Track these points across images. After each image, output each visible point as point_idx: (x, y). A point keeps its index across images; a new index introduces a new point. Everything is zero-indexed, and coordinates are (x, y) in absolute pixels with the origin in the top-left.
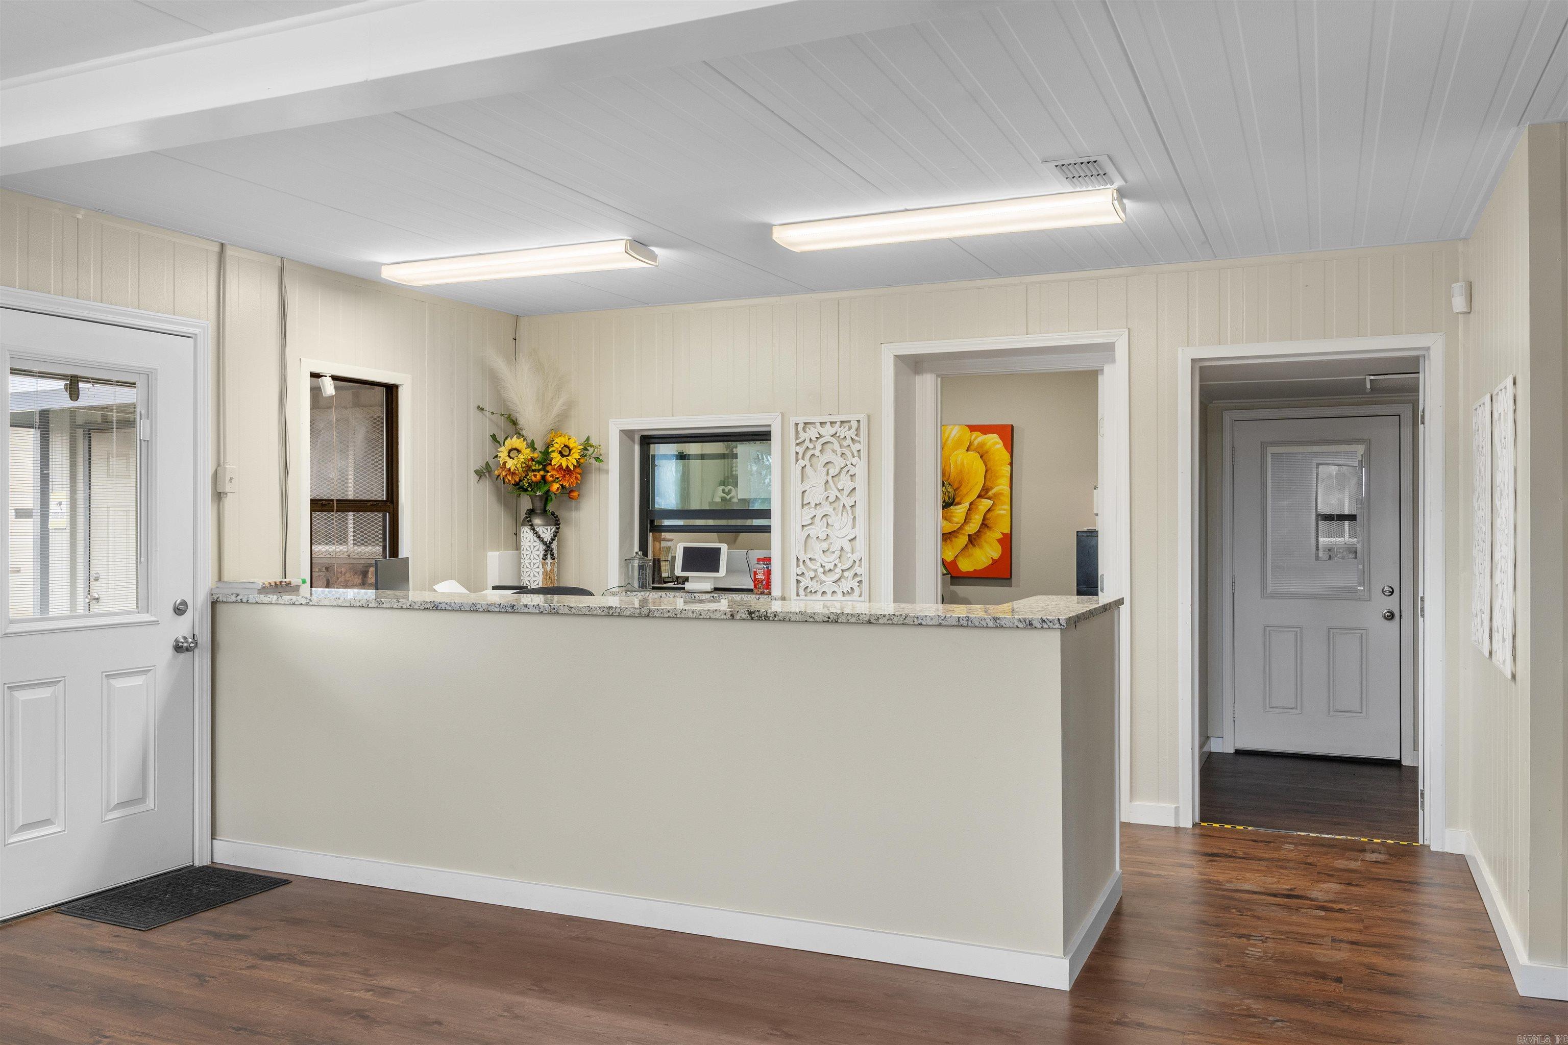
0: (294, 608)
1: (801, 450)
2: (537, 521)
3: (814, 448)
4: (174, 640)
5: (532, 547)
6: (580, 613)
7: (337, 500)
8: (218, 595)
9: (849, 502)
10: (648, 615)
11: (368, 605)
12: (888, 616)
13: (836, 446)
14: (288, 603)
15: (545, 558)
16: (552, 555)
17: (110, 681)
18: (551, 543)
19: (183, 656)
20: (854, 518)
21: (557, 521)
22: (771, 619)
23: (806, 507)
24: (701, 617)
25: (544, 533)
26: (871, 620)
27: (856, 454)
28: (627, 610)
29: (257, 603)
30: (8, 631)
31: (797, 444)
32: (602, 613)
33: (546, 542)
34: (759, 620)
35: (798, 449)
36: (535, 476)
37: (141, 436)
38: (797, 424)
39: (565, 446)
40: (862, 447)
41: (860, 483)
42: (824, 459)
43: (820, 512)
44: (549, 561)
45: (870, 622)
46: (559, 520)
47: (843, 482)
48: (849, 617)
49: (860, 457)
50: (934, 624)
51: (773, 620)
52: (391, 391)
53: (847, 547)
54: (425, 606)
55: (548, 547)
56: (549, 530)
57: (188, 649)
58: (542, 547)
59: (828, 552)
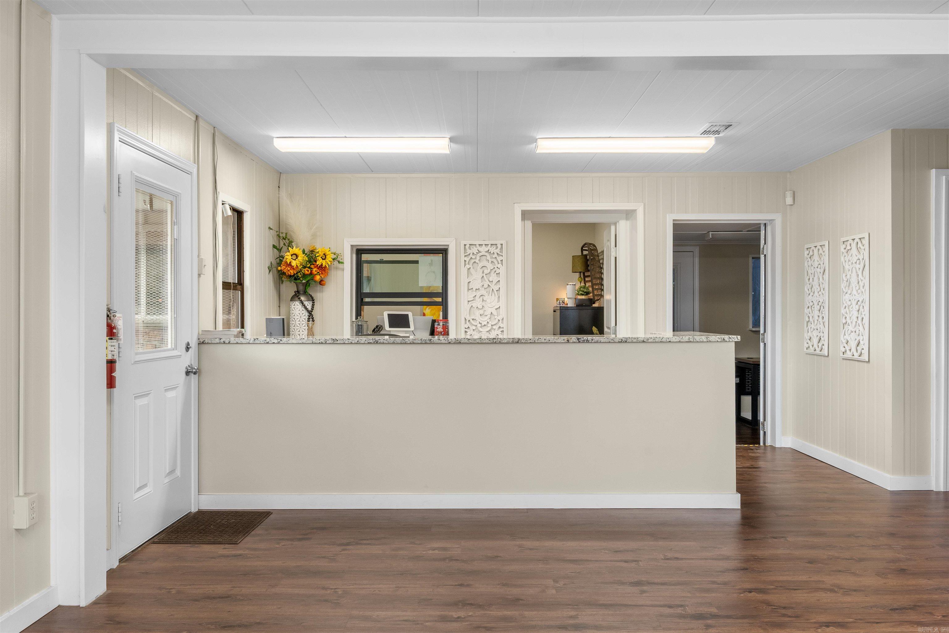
0: (267, 345)
1: (467, 259)
2: (302, 298)
3: (476, 258)
4: (185, 368)
5: (302, 313)
6: (475, 342)
8: (204, 339)
9: (496, 288)
10: (518, 342)
11: (326, 342)
12: (653, 338)
13: (489, 257)
14: (263, 343)
15: (309, 321)
16: (312, 318)
17: (166, 393)
18: (311, 311)
19: (188, 377)
20: (499, 297)
21: (311, 298)
22: (590, 341)
23: (470, 291)
24: (550, 342)
25: (307, 305)
26: (644, 340)
27: (500, 262)
28: (505, 339)
29: (237, 343)
31: (465, 256)
32: (489, 342)
33: (309, 310)
34: (583, 342)
35: (466, 259)
36: (307, 271)
37: (175, 236)
38: (465, 245)
39: (324, 253)
40: (504, 258)
41: (502, 278)
42: (481, 265)
43: (478, 294)
45: (644, 342)
46: (313, 298)
47: (493, 277)
48: (633, 339)
49: (502, 264)
50: (677, 341)
51: (591, 342)
52: (240, 215)
53: (495, 313)
54: (369, 342)
55: (310, 314)
56: (310, 303)
58: (307, 314)
59: (483, 315)
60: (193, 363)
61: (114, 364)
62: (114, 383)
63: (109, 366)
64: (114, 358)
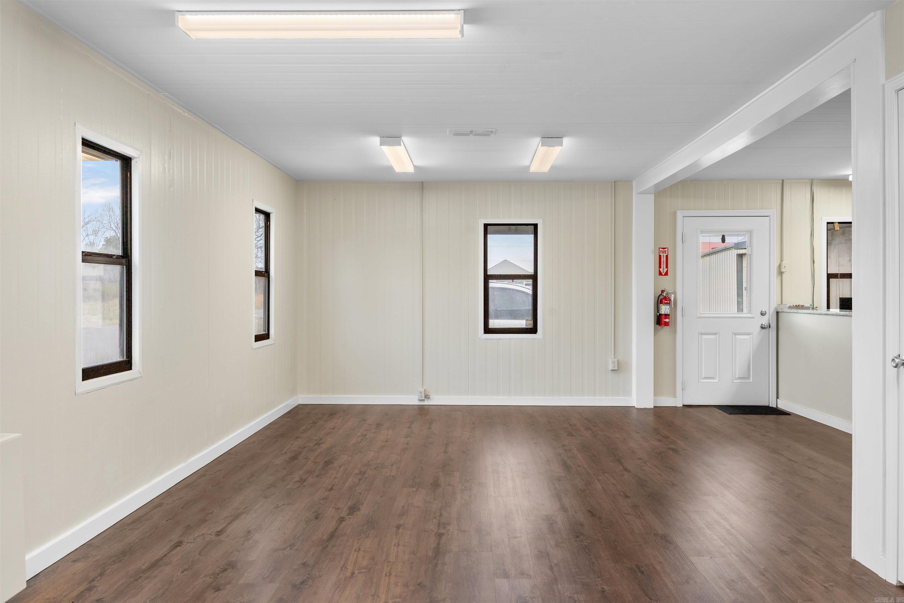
4: (761, 324)
7: (840, 274)
8: (778, 310)
17: (736, 336)
19: (764, 330)
30: (699, 316)
57: (765, 328)
60: (770, 323)
61: (667, 316)
62: (667, 324)
63: (663, 316)
64: (666, 313)
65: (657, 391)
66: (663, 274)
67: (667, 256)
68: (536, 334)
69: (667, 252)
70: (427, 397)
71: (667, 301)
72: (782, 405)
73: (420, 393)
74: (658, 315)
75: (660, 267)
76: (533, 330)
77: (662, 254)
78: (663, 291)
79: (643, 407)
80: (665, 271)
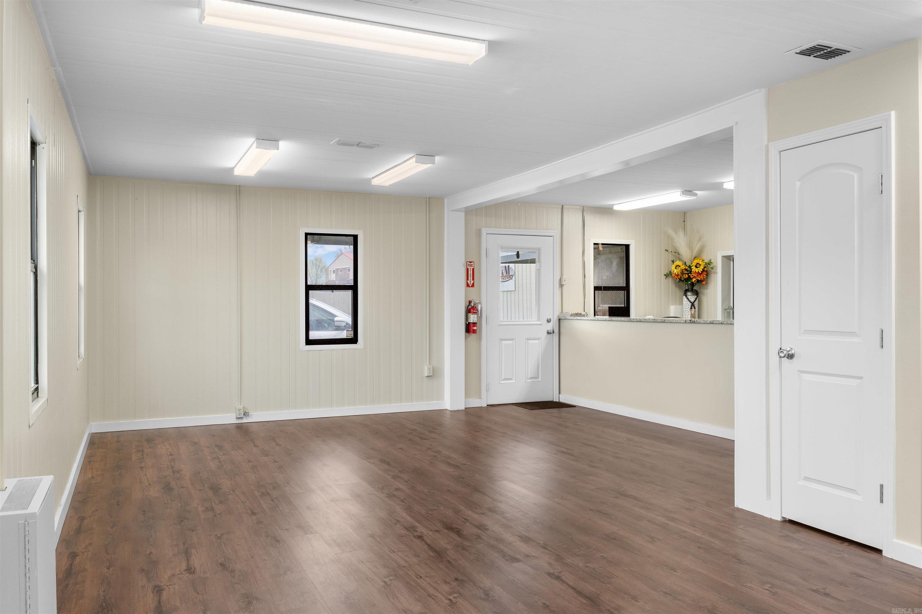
0: (590, 322)
2: (689, 294)
4: (547, 330)
5: (686, 304)
7: (603, 287)
8: (561, 317)
14: (584, 320)
15: (691, 308)
16: (694, 307)
18: (694, 302)
19: (549, 335)
21: (697, 292)
25: (691, 298)
29: (570, 319)
30: (499, 324)
33: (692, 302)
36: (685, 276)
39: (697, 263)
44: (693, 309)
46: (698, 293)
52: (627, 247)
55: (693, 304)
56: (693, 297)
57: (550, 333)
58: (690, 304)
60: (554, 328)
61: (474, 324)
62: (474, 332)
63: (471, 324)
64: (474, 322)
65: (467, 395)
66: (470, 285)
67: (473, 269)
68: (356, 344)
69: (473, 266)
70: (246, 414)
71: (475, 310)
72: (564, 399)
73: (240, 411)
74: (467, 323)
75: (468, 279)
76: (354, 340)
77: (469, 268)
78: (470, 302)
79: (456, 409)
80: (472, 283)
